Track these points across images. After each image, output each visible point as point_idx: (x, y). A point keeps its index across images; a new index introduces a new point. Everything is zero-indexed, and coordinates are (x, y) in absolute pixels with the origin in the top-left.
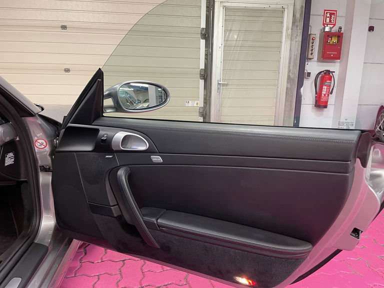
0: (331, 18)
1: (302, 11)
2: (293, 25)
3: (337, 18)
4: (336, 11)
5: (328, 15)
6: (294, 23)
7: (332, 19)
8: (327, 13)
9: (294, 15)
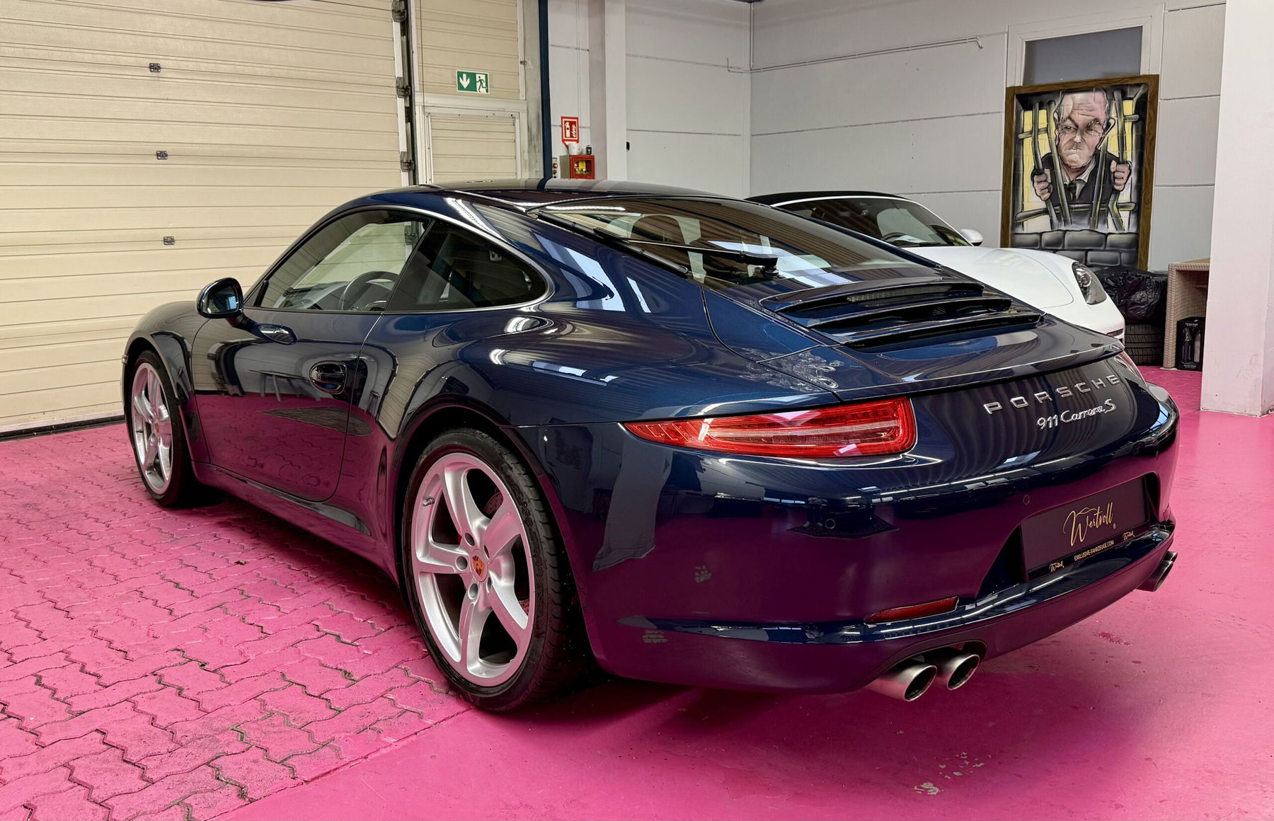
0: (571, 130)
1: (538, 123)
2: (529, 145)
3: (580, 129)
4: (577, 118)
5: (568, 126)
6: (530, 141)
7: (574, 132)
8: (565, 122)
9: (529, 129)
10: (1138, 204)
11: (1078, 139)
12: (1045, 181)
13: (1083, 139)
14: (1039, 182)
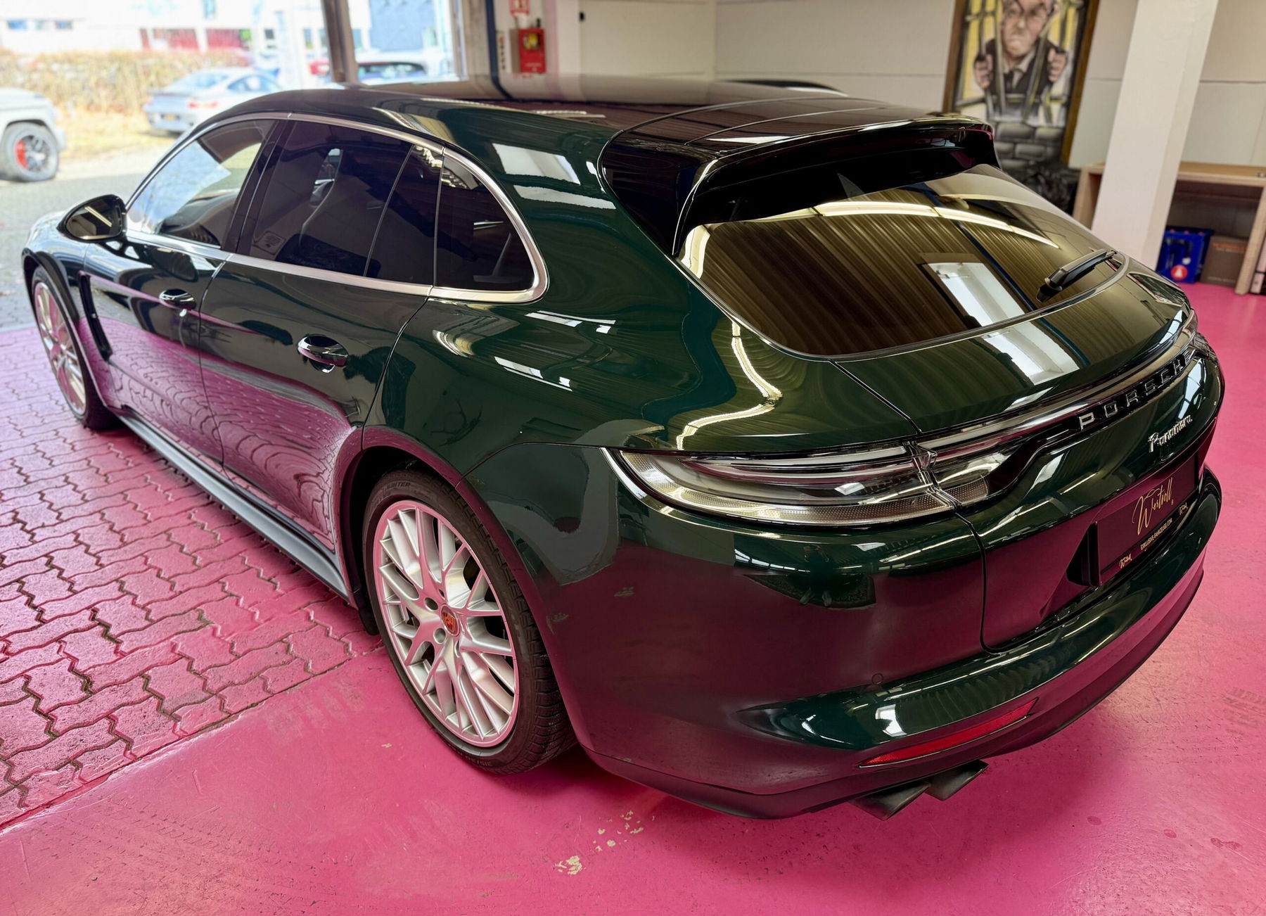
7: (523, 3)
10: (1070, 97)
11: (1022, 24)
12: (986, 68)
13: (1027, 26)
14: (981, 69)
